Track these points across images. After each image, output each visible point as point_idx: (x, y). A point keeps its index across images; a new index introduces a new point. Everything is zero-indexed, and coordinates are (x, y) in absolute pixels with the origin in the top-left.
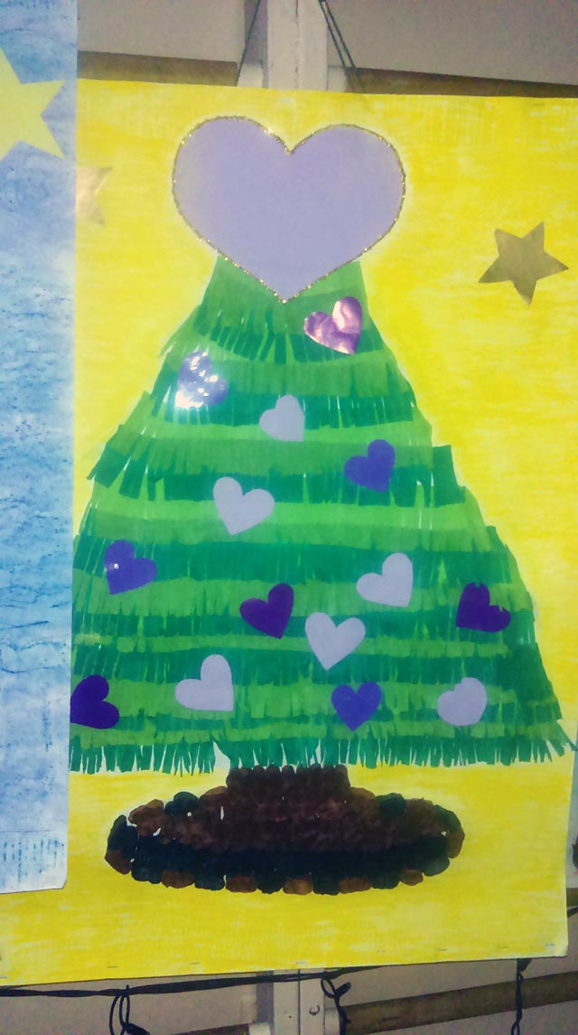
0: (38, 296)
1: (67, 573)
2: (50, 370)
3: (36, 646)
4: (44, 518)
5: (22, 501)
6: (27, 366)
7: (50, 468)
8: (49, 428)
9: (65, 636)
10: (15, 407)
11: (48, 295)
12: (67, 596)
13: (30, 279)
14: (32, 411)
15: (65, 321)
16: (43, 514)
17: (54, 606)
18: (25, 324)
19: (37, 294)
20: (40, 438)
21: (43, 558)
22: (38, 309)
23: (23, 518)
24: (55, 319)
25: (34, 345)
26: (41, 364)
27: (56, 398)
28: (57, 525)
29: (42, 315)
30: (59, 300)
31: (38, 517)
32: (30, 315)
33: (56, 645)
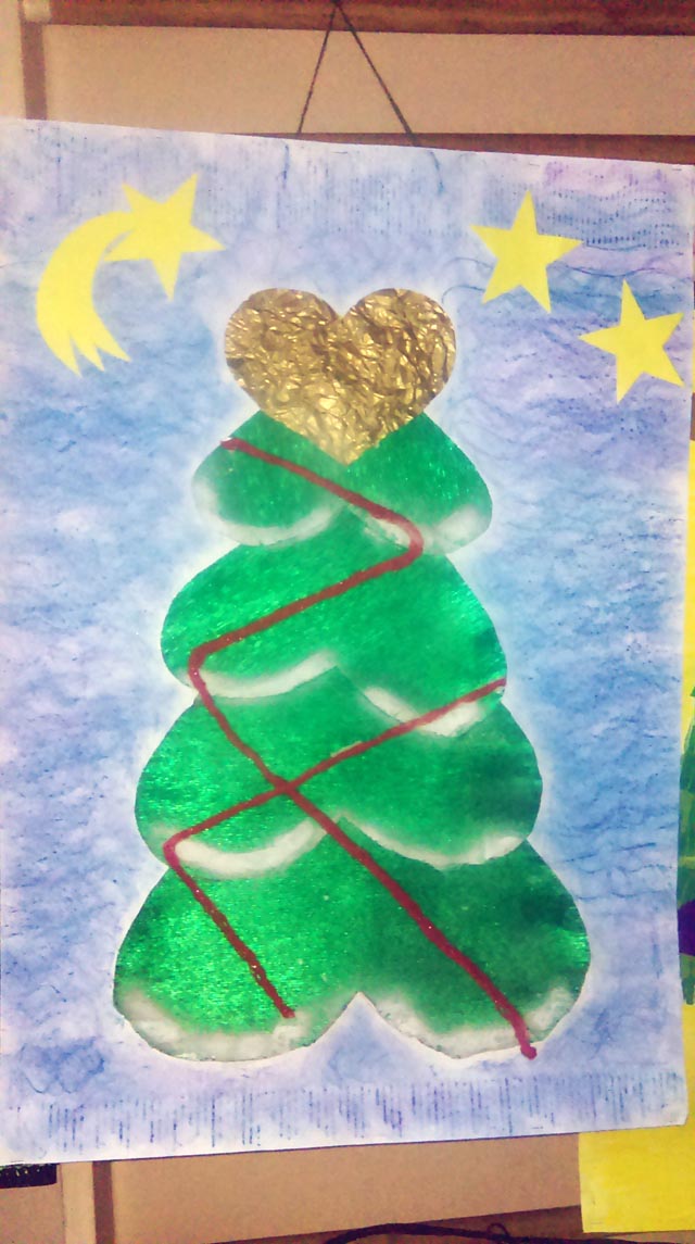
0: (652, 518)
1: (673, 794)
2: (661, 589)
3: (643, 870)
4: (651, 737)
5: (632, 721)
6: (639, 587)
7: (658, 686)
8: (658, 647)
9: (671, 860)
10: (627, 627)
11: (662, 516)
12: (673, 817)
13: (645, 503)
14: (642, 629)
15: (677, 541)
16: (652, 733)
17: (662, 828)
18: (641, 546)
19: (651, 517)
20: (650, 657)
21: (651, 778)
22: (651, 530)
23: (632, 737)
24: (668, 539)
25: (646, 565)
26: (651, 584)
27: (666, 616)
28: (665, 744)
29: (655, 536)
30: (671, 521)
31: (646, 736)
32: (644, 537)
33: (662, 868)
